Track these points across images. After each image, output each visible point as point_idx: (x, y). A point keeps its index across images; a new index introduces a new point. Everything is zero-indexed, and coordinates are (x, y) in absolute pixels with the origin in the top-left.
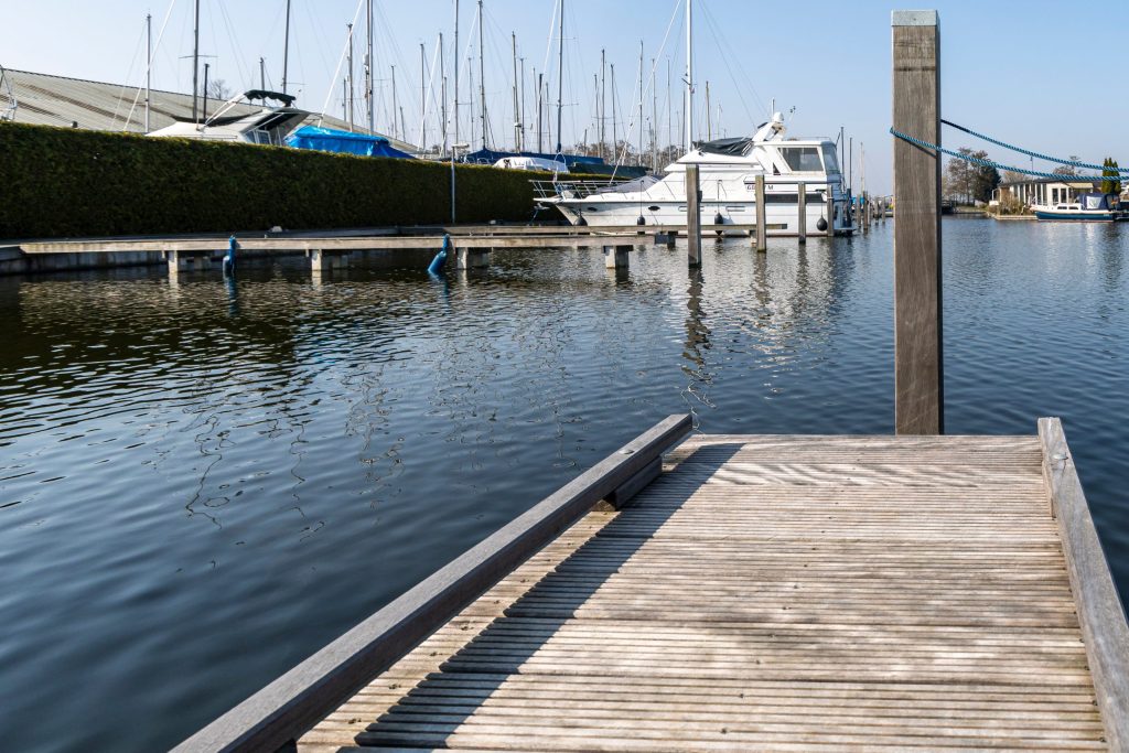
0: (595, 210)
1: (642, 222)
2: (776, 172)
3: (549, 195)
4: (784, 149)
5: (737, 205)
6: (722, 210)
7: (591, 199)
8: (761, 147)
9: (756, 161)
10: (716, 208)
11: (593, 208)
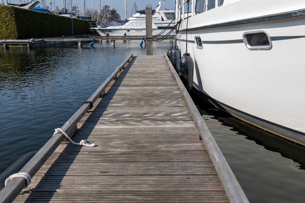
0: (111, 31)
1: (125, 35)
2: (163, 20)
3: (94, 27)
4: (165, 13)
7: (108, 28)
8: (159, 13)
9: (156, 17)
11: (110, 31)
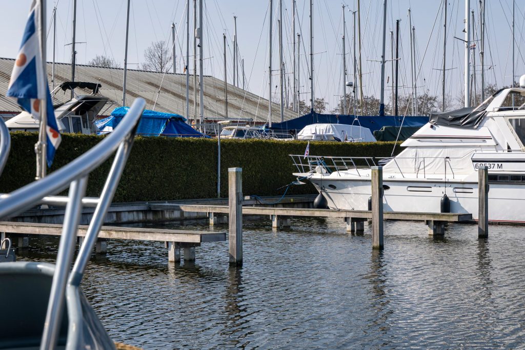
0: (334, 187)
2: (508, 149)
4: (517, 120)
5: (463, 186)
6: (450, 192)
8: (494, 118)
9: (488, 134)
10: (443, 189)
